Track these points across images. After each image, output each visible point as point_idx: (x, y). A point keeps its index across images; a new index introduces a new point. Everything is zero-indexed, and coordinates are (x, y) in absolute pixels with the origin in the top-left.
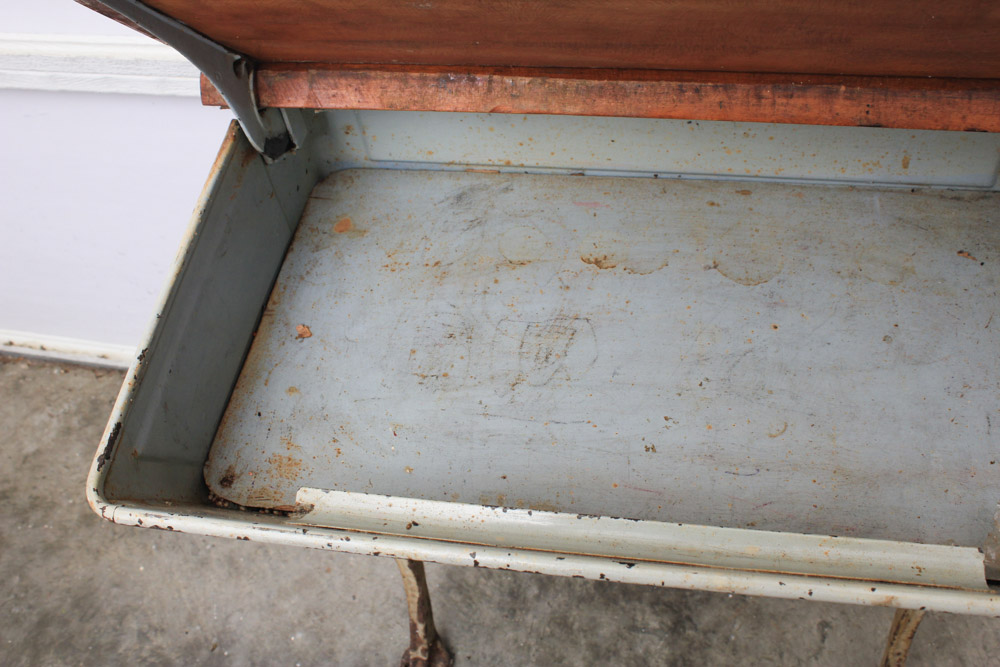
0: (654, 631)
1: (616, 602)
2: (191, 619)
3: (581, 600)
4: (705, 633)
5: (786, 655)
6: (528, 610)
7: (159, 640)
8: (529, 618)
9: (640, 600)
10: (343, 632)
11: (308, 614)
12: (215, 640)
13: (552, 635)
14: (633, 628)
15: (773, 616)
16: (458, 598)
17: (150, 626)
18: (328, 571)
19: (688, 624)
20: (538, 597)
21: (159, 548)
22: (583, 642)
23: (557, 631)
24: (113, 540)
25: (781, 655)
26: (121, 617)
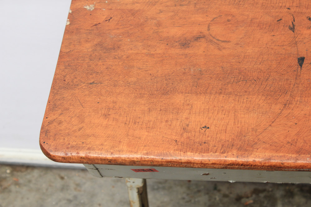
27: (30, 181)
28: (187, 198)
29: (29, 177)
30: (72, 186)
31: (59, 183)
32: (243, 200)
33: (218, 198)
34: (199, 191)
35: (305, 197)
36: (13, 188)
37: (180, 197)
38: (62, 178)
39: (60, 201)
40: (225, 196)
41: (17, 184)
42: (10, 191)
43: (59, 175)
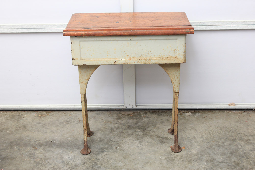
0: (139, 131)
1: (131, 129)
2: (45, 139)
3: (125, 129)
4: (149, 131)
5: (164, 132)
6: (115, 131)
7: (39, 142)
8: (115, 132)
9: (136, 128)
10: (78, 137)
11: (71, 136)
12: (51, 141)
13: (120, 133)
14: (135, 131)
15: (161, 128)
16: (101, 131)
17: (37, 141)
18: (73, 131)
19: (145, 130)
20: (116, 130)
21: (35, 132)
22: (126, 134)
23: (121, 133)
24: (24, 132)
25: (163, 132)
26: (30, 140)
27: (53, 115)
28: (110, 116)
29: (52, 114)
30: (68, 115)
31: (64, 114)
32: (129, 115)
33: (120, 115)
34: (114, 114)
35: (151, 113)
36: (47, 116)
37: (107, 115)
38: (65, 113)
39: (65, 118)
40: (123, 114)
41: (48, 115)
42: (46, 117)
43: (64, 113)
